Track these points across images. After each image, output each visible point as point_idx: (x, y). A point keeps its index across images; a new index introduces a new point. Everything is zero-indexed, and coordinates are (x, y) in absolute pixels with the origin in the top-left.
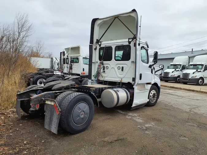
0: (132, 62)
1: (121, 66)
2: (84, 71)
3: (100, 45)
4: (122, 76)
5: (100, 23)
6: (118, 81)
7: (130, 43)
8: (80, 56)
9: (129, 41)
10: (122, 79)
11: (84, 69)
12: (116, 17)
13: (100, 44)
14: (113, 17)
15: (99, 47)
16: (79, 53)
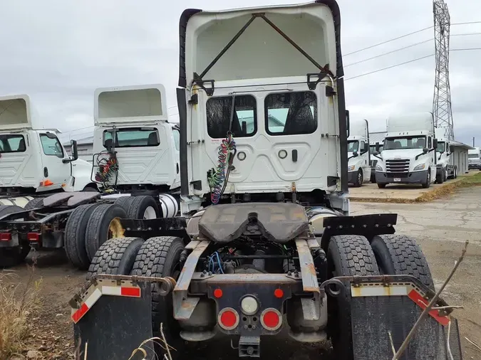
0: (323, 136)
1: (289, 149)
2: (46, 175)
3: (210, 92)
4: (293, 176)
5: (204, 25)
6: (284, 191)
7: (312, 85)
8: (28, 129)
9: (311, 81)
10: (293, 183)
11: (46, 170)
12: (258, 14)
13: (208, 86)
14: (246, 13)
15: (206, 98)
16: (25, 120)
